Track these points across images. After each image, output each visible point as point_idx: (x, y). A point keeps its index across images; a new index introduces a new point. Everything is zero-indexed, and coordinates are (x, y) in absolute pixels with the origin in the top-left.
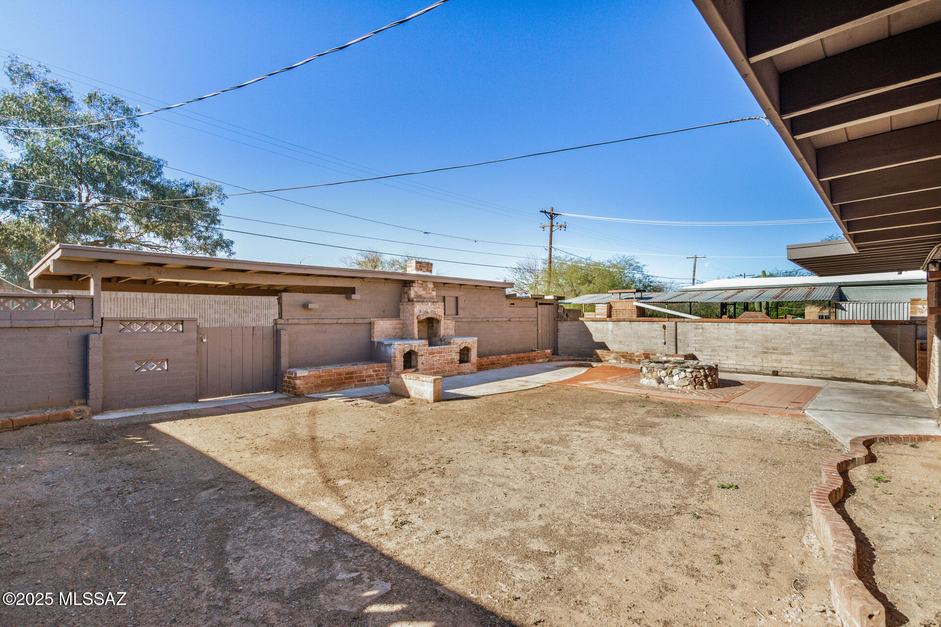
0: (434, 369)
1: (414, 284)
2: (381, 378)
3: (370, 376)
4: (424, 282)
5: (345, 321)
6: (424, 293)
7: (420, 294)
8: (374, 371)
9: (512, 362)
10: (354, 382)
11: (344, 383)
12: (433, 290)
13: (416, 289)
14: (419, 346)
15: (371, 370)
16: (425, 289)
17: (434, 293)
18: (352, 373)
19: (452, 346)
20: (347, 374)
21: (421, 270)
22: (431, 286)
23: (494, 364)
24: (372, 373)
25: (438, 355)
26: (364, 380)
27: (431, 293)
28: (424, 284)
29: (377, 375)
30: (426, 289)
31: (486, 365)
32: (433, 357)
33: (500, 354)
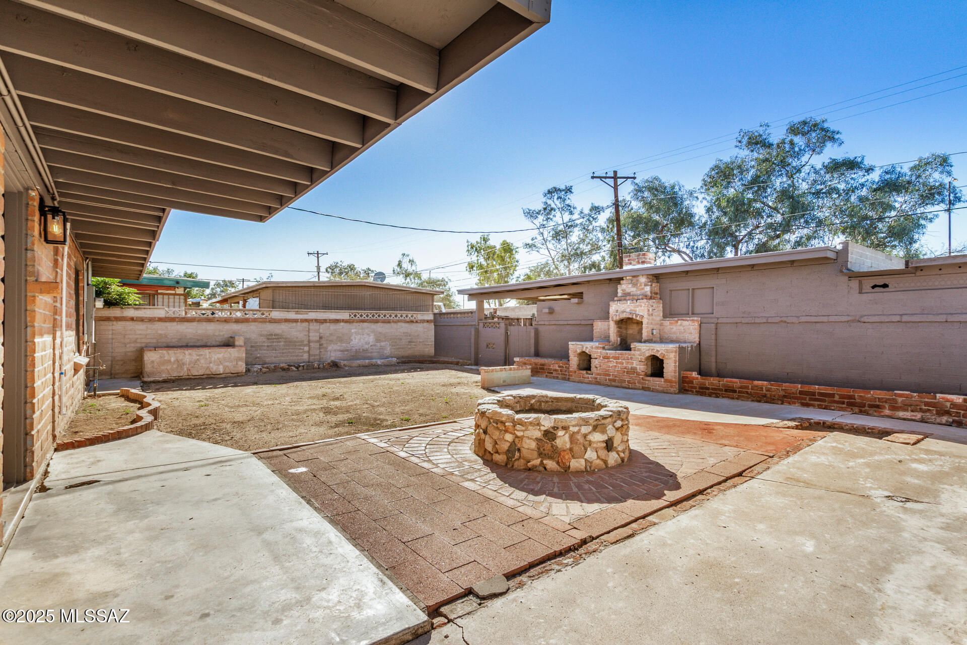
0: (609, 375)
1: (621, 281)
2: (565, 375)
3: (556, 370)
4: (634, 277)
5: (574, 322)
6: (634, 289)
7: (629, 291)
8: (559, 367)
9: (785, 396)
10: (545, 372)
11: (539, 372)
12: (646, 285)
13: (624, 287)
14: (592, 348)
15: (557, 365)
16: (635, 285)
17: (648, 289)
18: (543, 365)
19: (632, 352)
20: (541, 365)
21: (631, 264)
22: (643, 280)
23: (735, 391)
24: (557, 368)
25: (615, 361)
26: (552, 373)
27: (643, 289)
28: (635, 280)
29: (561, 371)
30: (637, 284)
31: (713, 389)
32: (608, 362)
33: (752, 378)
